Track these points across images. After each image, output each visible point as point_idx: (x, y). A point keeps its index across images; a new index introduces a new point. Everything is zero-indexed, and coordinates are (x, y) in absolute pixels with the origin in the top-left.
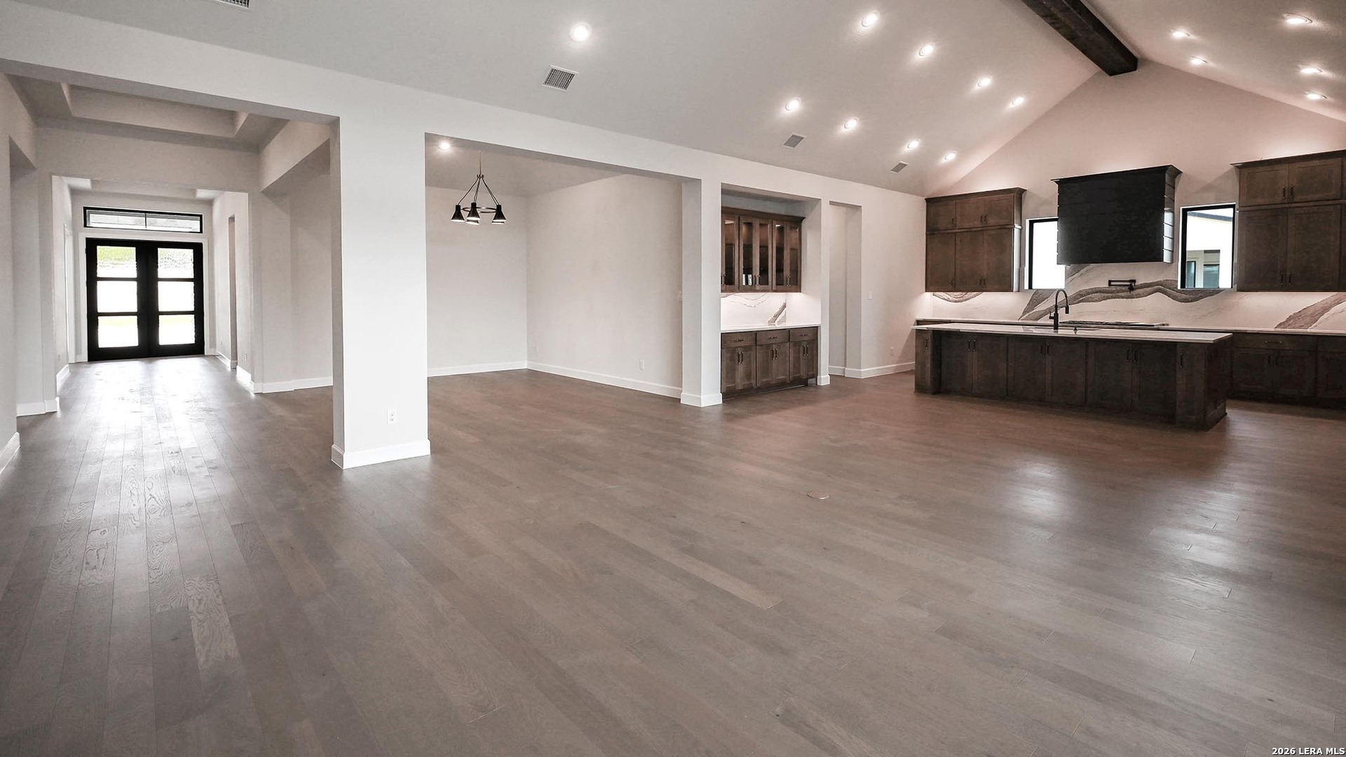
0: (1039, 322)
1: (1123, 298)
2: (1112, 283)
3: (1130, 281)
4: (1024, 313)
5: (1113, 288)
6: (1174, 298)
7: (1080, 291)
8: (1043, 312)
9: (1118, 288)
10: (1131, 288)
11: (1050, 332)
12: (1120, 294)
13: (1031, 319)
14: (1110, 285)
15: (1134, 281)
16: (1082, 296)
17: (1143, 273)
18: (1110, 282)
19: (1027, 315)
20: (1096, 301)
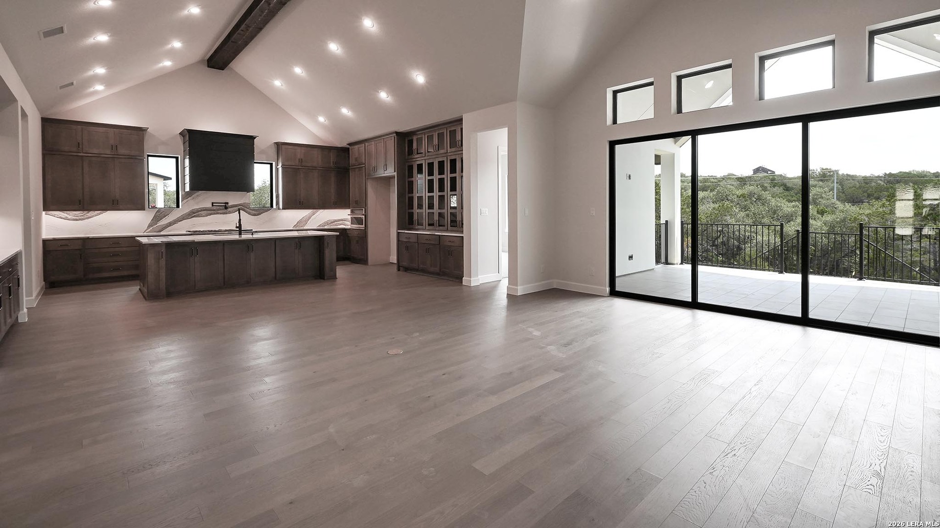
0: (162, 233)
1: (221, 214)
2: (214, 204)
3: (225, 203)
4: (149, 226)
5: (214, 208)
6: (249, 213)
7: (193, 210)
8: (164, 226)
9: (218, 207)
10: (225, 208)
11: (236, 237)
12: (219, 211)
13: (155, 232)
14: (213, 205)
15: (228, 203)
16: (194, 213)
17: (233, 198)
18: (213, 203)
19: (151, 228)
20: (204, 216)
